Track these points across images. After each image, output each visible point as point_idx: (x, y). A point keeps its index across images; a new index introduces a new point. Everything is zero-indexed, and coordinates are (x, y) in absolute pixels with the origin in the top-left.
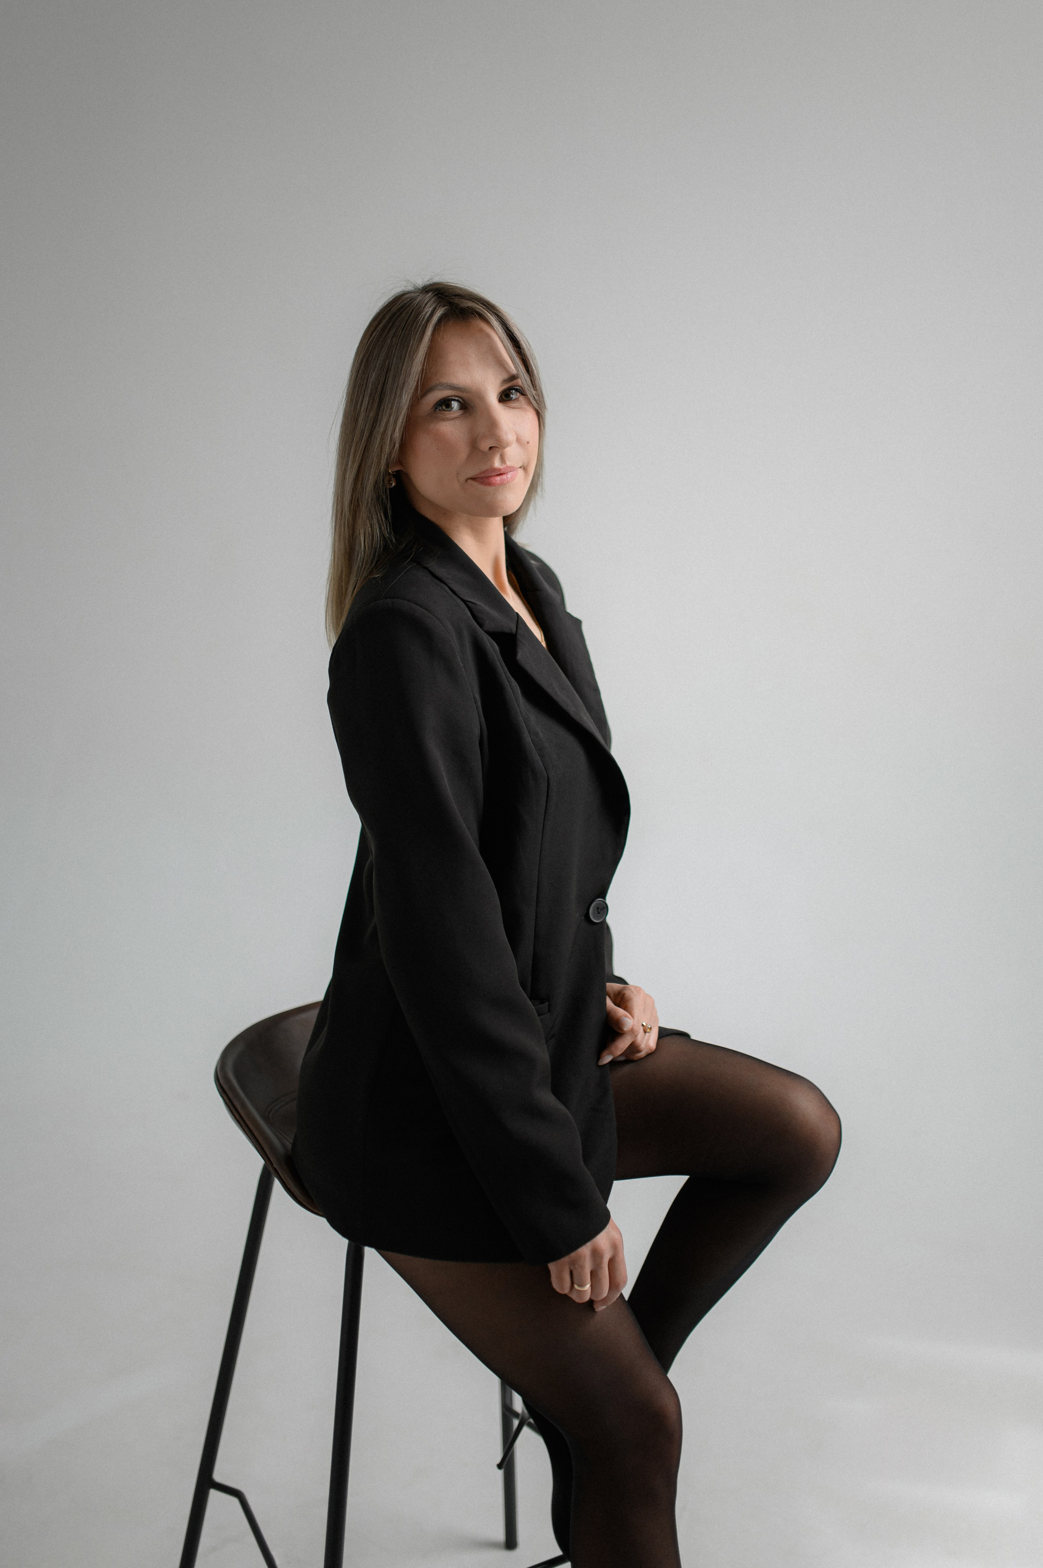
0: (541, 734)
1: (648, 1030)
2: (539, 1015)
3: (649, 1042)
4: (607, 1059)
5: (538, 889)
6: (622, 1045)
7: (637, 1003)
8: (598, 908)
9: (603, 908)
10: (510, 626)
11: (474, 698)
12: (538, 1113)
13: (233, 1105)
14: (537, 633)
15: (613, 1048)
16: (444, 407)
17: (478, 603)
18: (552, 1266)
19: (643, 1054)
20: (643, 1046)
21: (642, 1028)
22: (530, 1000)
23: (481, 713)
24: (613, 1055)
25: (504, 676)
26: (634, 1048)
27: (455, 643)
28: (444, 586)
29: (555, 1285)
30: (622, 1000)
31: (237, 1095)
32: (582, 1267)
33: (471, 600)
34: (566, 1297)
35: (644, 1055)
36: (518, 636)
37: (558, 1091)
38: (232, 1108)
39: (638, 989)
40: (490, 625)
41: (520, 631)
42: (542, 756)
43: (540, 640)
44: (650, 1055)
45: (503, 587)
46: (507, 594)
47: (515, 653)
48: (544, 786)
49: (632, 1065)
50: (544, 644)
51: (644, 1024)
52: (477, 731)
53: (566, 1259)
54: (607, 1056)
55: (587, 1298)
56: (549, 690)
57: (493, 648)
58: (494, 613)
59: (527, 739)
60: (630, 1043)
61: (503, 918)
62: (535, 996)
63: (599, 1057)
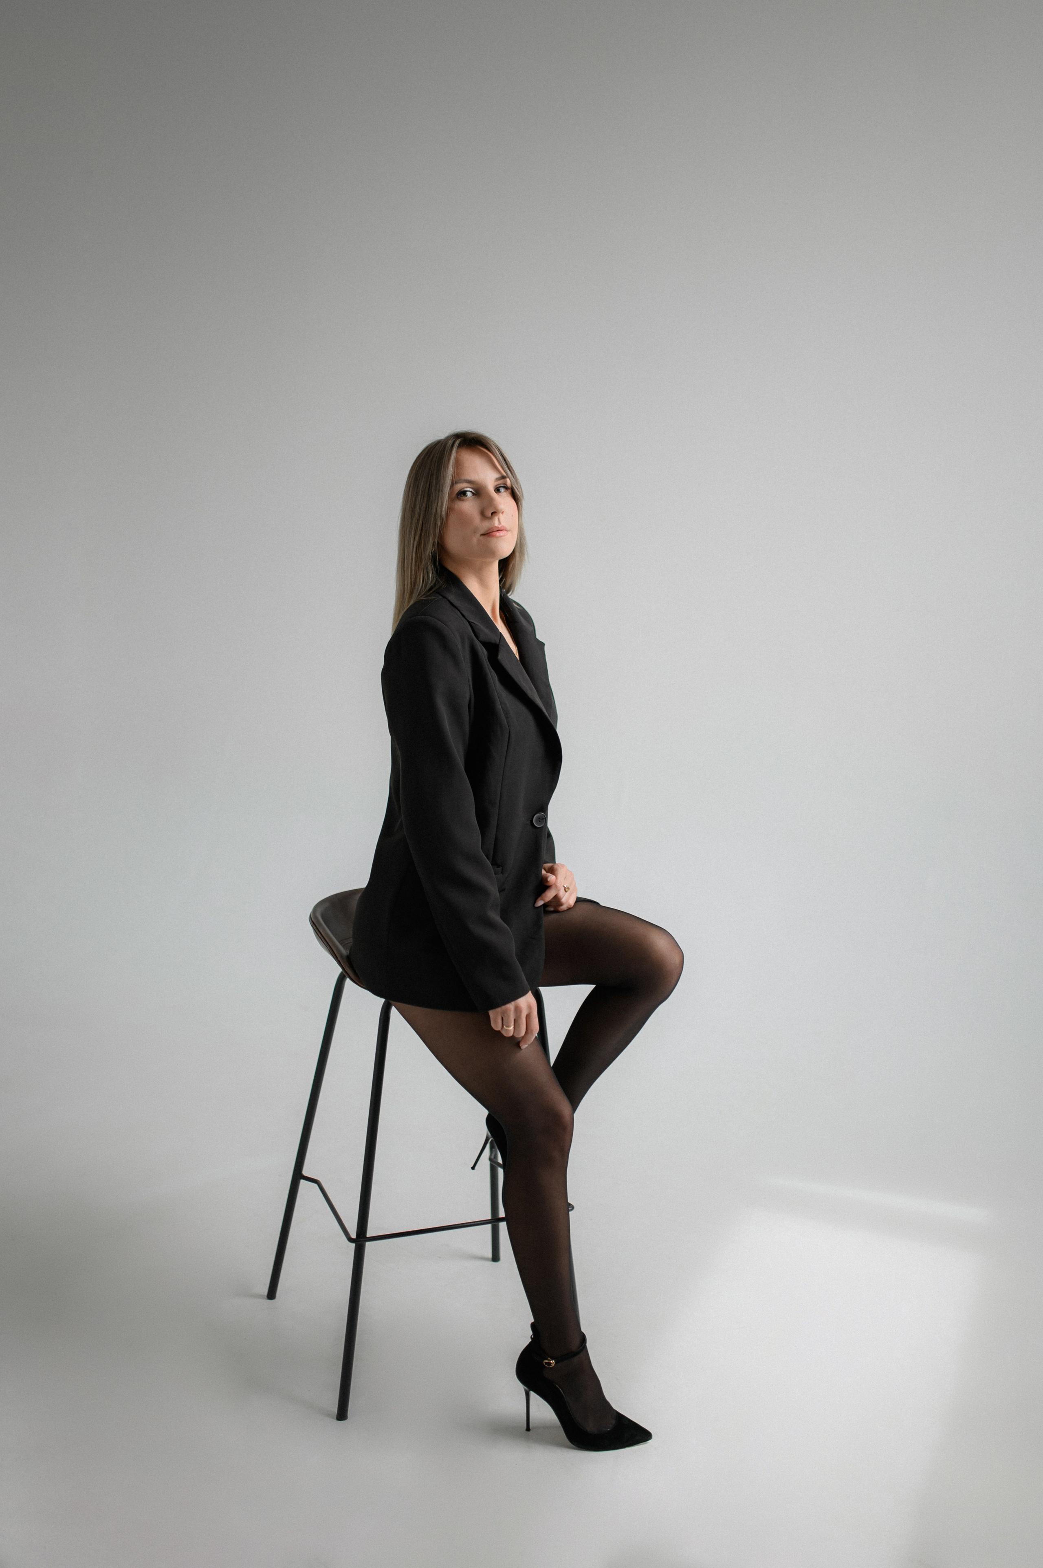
0: (508, 705)
1: (567, 890)
2: (495, 874)
3: (568, 900)
4: (540, 903)
5: (500, 798)
6: (549, 895)
7: (561, 873)
8: (539, 818)
9: (543, 819)
10: (495, 639)
11: (469, 679)
12: (490, 924)
13: (319, 932)
14: (514, 649)
15: (543, 895)
16: (462, 495)
17: (477, 623)
18: (491, 1013)
19: (564, 907)
20: (563, 900)
21: (563, 888)
22: (492, 865)
23: (472, 688)
24: (543, 900)
25: (488, 670)
26: (557, 899)
27: (460, 647)
28: (457, 611)
29: (493, 1025)
30: (552, 871)
31: (320, 925)
32: (509, 1016)
33: (474, 622)
34: (499, 1032)
35: (566, 909)
36: (500, 646)
37: (504, 917)
38: (318, 932)
39: (563, 866)
40: (482, 638)
41: (501, 643)
42: (507, 718)
43: (515, 653)
44: (569, 909)
45: (495, 618)
46: (498, 623)
47: (497, 655)
48: (507, 735)
49: (558, 914)
50: (517, 656)
51: (565, 886)
52: (468, 698)
53: (499, 1010)
54: (540, 901)
55: (511, 1034)
56: (516, 679)
57: (483, 652)
58: (487, 631)
59: (499, 706)
60: (554, 895)
61: (476, 811)
62: (494, 863)
63: (535, 902)
